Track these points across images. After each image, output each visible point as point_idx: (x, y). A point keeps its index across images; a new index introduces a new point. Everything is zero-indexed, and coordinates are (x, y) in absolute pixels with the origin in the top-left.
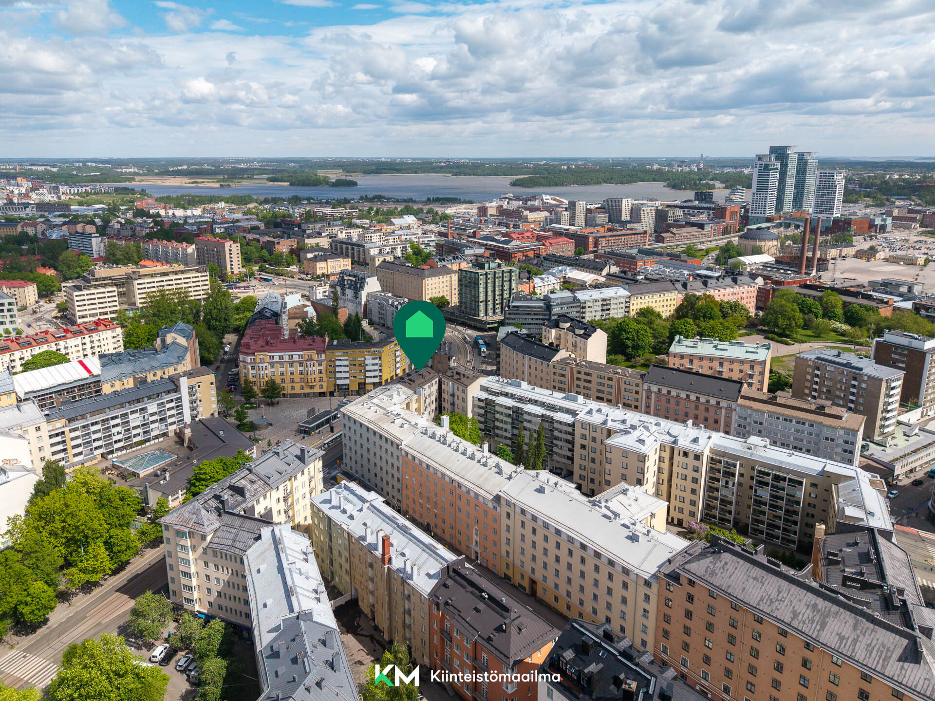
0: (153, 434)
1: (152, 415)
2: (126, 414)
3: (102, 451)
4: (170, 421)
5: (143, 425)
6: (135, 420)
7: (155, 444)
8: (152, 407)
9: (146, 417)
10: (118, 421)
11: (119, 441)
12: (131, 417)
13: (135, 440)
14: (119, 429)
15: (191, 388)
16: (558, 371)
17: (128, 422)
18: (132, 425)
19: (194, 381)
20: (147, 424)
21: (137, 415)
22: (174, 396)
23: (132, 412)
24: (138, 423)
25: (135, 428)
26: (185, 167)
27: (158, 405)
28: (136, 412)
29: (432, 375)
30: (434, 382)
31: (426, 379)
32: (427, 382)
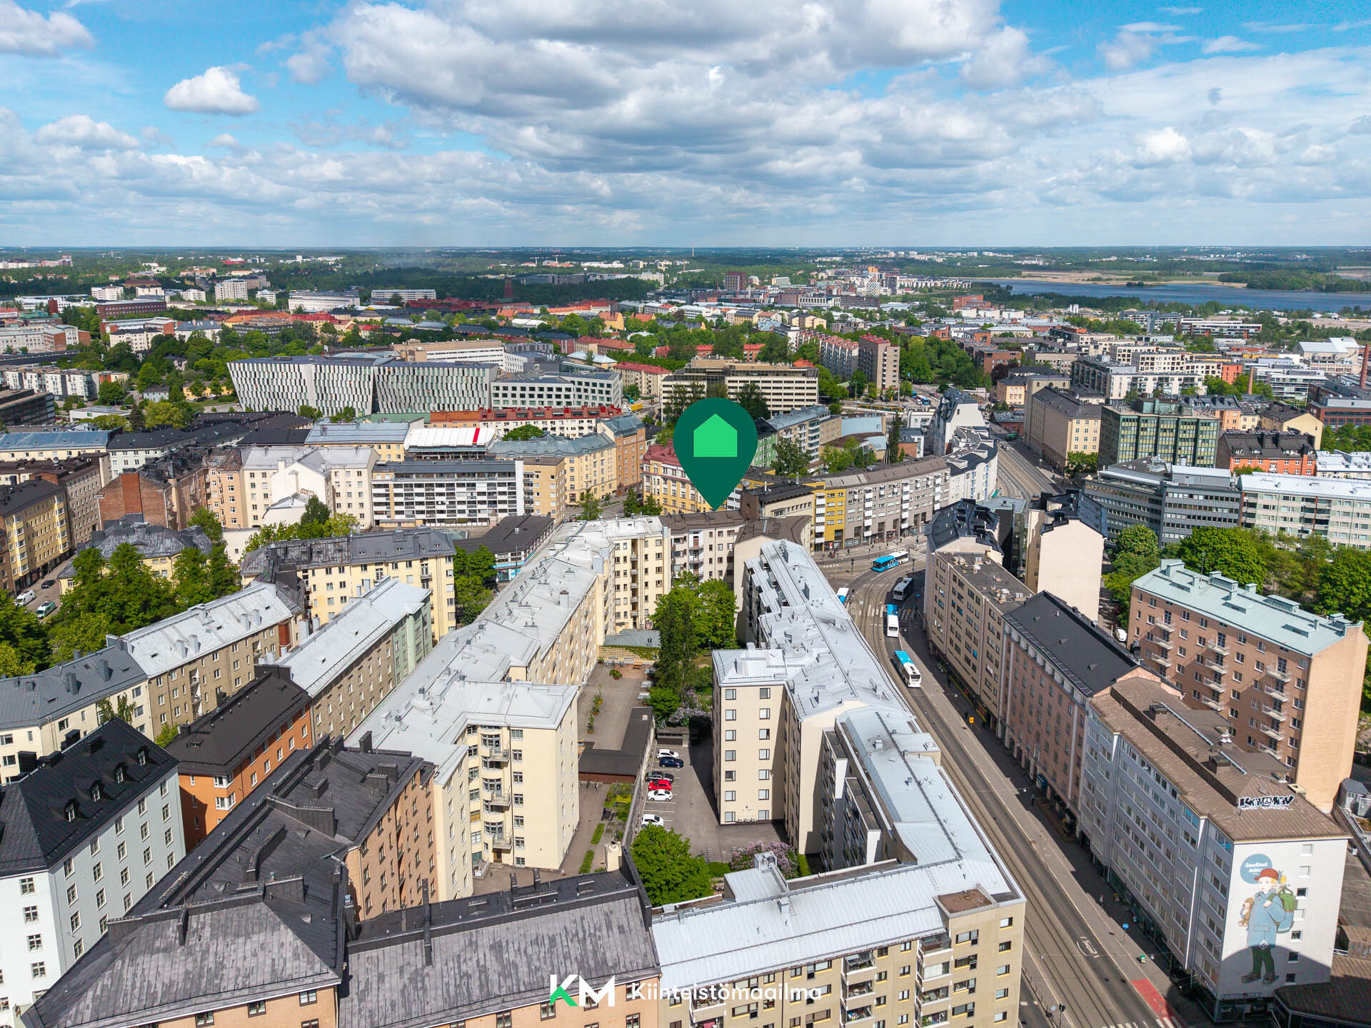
0: (479, 516)
1: (479, 494)
2: (452, 485)
3: (423, 516)
4: (500, 506)
5: (469, 502)
6: (462, 494)
7: (477, 526)
8: (482, 486)
9: (475, 494)
10: (443, 490)
11: (442, 512)
12: (457, 490)
13: (459, 516)
14: (443, 499)
15: (527, 475)
16: (940, 572)
17: (453, 494)
18: (458, 499)
19: (532, 469)
20: (474, 502)
21: (464, 489)
22: (507, 480)
23: (459, 485)
24: (464, 499)
25: (460, 503)
26: (1113, 258)
27: (489, 485)
28: (463, 485)
29: (730, 521)
30: (725, 530)
31: (712, 522)
32: (709, 526)
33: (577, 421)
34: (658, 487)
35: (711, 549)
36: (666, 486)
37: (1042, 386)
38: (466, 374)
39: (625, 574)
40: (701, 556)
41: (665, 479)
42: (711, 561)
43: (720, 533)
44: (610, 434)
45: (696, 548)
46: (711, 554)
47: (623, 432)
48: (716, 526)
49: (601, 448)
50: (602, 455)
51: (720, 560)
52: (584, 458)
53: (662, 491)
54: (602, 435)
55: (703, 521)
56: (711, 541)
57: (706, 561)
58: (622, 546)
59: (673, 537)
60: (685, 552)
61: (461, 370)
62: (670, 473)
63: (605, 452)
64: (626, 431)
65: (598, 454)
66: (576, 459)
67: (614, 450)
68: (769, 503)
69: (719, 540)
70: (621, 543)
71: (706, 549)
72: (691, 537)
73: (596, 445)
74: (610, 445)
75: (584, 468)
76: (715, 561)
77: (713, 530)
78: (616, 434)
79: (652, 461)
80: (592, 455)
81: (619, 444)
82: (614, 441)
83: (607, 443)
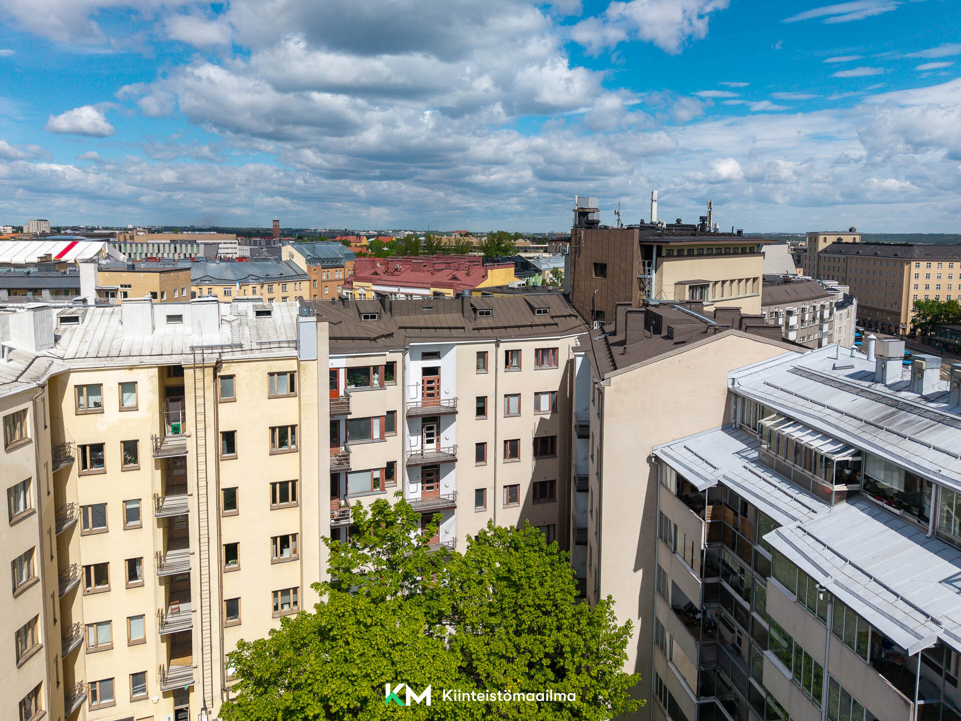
15: (104, 292)
19: (115, 281)
29: (539, 319)
30: (528, 348)
31: (484, 321)
32: (478, 334)
35: (481, 411)
37: (829, 242)
40: (449, 437)
42: (481, 452)
43: (512, 358)
44: (300, 261)
45: (431, 409)
46: (482, 430)
47: (322, 260)
48: (499, 332)
49: (283, 279)
50: (284, 289)
51: (512, 449)
52: (249, 288)
54: (289, 263)
55: (454, 318)
56: (483, 384)
57: (467, 455)
59: (342, 363)
60: (389, 421)
63: (290, 286)
64: (328, 260)
65: (277, 288)
66: (235, 290)
67: (306, 285)
69: (510, 381)
71: (467, 409)
72: (414, 370)
73: (274, 273)
74: (299, 277)
76: (495, 451)
77: (489, 348)
78: (309, 261)
79: (355, 283)
80: (266, 286)
81: (314, 277)
82: (306, 271)
83: (294, 274)
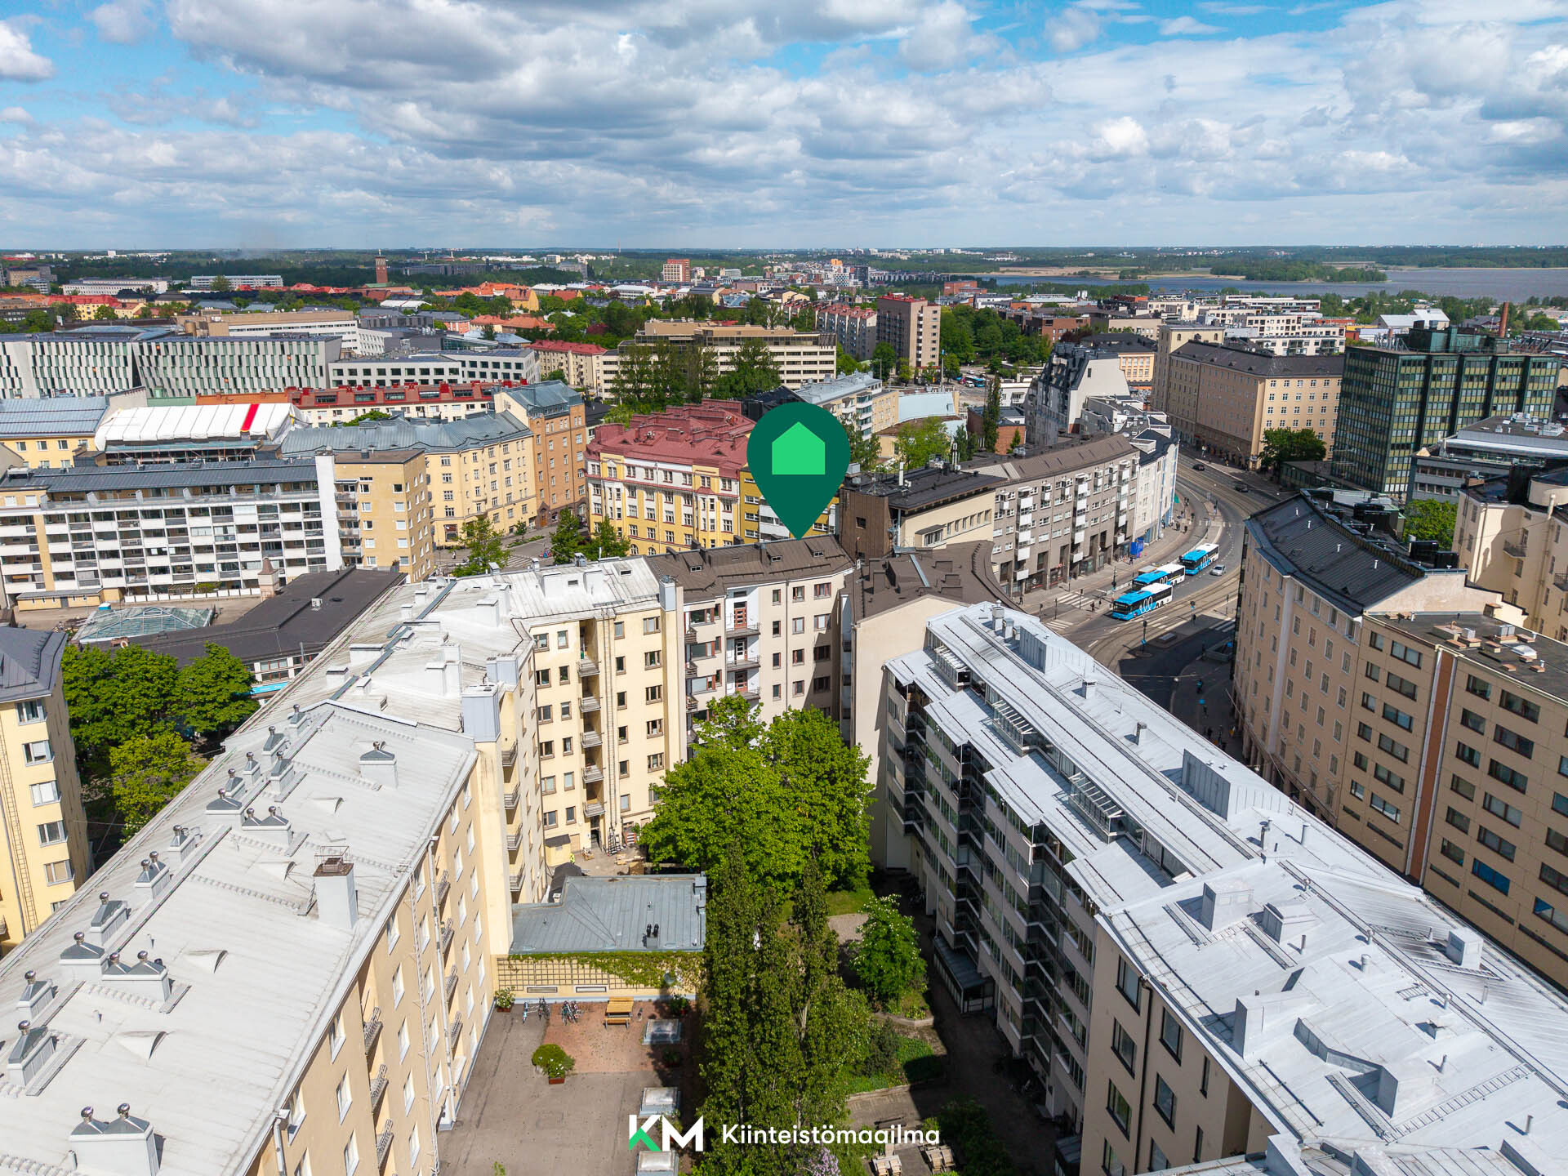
0: (245, 575)
1: (242, 529)
2: (180, 512)
3: (121, 582)
4: (289, 554)
5: (221, 548)
6: (202, 531)
7: (240, 597)
8: (246, 512)
9: (232, 531)
10: (159, 524)
11: (163, 570)
12: (191, 522)
13: (201, 578)
14: (162, 542)
15: (344, 487)
16: (1386, 664)
17: (183, 531)
18: (194, 541)
19: (353, 473)
20: (233, 548)
21: (207, 521)
22: (300, 498)
23: (195, 513)
24: (210, 541)
25: (200, 549)
27: (261, 509)
28: (202, 512)
29: (817, 560)
30: (809, 585)
31: (777, 565)
32: (773, 577)
33: (464, 405)
34: (618, 504)
35: (776, 631)
36: (634, 502)
37: (1184, 341)
38: (287, 352)
39: (566, 711)
40: (754, 651)
41: (632, 488)
42: (776, 660)
43: (798, 592)
44: (519, 413)
45: (741, 632)
46: (777, 644)
47: (544, 410)
48: (788, 574)
49: (504, 439)
50: (506, 452)
51: (799, 656)
52: (469, 455)
53: (627, 512)
54: (505, 415)
55: (754, 565)
56: (778, 612)
57: (767, 662)
58: (553, 640)
59: (688, 608)
60: (717, 644)
61: (278, 344)
62: (640, 476)
63: (512, 446)
64: (550, 408)
65: (498, 450)
66: (454, 458)
67: (528, 442)
68: (912, 514)
69: (797, 609)
70: (552, 631)
71: (767, 630)
72: (729, 605)
73: (493, 432)
74: (520, 433)
75: (472, 475)
76: (786, 659)
77: (781, 586)
78: (530, 413)
79: (602, 455)
80: (486, 450)
81: (537, 431)
82: (527, 425)
83: (515, 430)
